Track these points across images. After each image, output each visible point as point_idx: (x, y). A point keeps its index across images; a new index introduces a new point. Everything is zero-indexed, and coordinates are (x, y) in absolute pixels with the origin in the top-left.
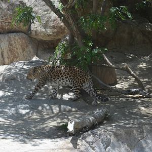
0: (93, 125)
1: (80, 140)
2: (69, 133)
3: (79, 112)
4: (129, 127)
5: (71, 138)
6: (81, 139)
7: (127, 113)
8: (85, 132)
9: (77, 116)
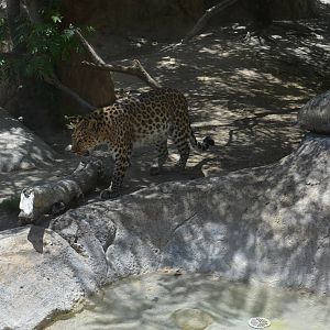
0: (75, 197)
1: (48, 232)
2: (23, 218)
3: (36, 172)
4: (152, 199)
5: (27, 231)
6: (49, 230)
7: (143, 169)
8: (58, 215)
9: (34, 179)
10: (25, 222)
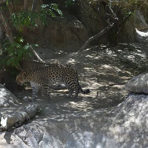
0: (26, 120)
1: (13, 135)
2: (2, 129)
3: (10, 108)
4: (61, 121)
5: (4, 134)
6: (14, 134)
7: (58, 108)
8: (18, 127)
9: (9, 111)
10: (3, 130)
